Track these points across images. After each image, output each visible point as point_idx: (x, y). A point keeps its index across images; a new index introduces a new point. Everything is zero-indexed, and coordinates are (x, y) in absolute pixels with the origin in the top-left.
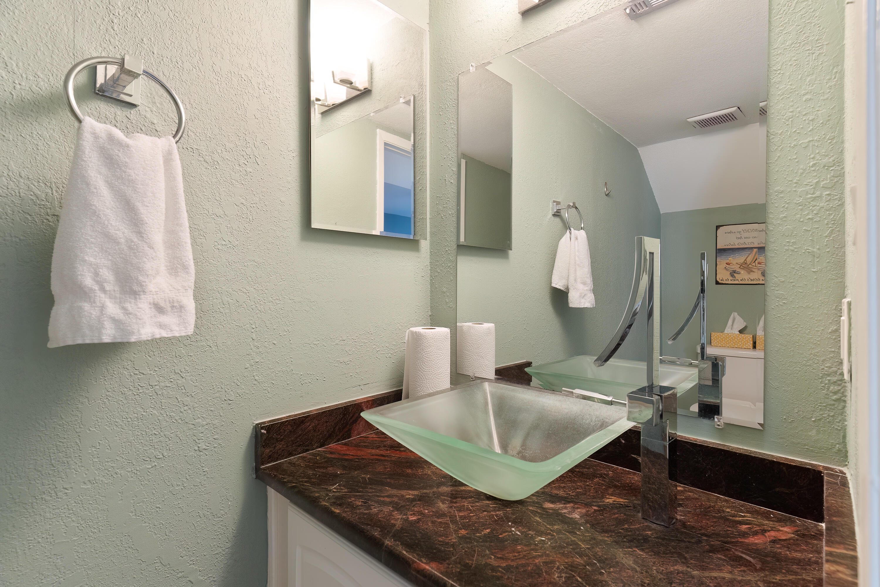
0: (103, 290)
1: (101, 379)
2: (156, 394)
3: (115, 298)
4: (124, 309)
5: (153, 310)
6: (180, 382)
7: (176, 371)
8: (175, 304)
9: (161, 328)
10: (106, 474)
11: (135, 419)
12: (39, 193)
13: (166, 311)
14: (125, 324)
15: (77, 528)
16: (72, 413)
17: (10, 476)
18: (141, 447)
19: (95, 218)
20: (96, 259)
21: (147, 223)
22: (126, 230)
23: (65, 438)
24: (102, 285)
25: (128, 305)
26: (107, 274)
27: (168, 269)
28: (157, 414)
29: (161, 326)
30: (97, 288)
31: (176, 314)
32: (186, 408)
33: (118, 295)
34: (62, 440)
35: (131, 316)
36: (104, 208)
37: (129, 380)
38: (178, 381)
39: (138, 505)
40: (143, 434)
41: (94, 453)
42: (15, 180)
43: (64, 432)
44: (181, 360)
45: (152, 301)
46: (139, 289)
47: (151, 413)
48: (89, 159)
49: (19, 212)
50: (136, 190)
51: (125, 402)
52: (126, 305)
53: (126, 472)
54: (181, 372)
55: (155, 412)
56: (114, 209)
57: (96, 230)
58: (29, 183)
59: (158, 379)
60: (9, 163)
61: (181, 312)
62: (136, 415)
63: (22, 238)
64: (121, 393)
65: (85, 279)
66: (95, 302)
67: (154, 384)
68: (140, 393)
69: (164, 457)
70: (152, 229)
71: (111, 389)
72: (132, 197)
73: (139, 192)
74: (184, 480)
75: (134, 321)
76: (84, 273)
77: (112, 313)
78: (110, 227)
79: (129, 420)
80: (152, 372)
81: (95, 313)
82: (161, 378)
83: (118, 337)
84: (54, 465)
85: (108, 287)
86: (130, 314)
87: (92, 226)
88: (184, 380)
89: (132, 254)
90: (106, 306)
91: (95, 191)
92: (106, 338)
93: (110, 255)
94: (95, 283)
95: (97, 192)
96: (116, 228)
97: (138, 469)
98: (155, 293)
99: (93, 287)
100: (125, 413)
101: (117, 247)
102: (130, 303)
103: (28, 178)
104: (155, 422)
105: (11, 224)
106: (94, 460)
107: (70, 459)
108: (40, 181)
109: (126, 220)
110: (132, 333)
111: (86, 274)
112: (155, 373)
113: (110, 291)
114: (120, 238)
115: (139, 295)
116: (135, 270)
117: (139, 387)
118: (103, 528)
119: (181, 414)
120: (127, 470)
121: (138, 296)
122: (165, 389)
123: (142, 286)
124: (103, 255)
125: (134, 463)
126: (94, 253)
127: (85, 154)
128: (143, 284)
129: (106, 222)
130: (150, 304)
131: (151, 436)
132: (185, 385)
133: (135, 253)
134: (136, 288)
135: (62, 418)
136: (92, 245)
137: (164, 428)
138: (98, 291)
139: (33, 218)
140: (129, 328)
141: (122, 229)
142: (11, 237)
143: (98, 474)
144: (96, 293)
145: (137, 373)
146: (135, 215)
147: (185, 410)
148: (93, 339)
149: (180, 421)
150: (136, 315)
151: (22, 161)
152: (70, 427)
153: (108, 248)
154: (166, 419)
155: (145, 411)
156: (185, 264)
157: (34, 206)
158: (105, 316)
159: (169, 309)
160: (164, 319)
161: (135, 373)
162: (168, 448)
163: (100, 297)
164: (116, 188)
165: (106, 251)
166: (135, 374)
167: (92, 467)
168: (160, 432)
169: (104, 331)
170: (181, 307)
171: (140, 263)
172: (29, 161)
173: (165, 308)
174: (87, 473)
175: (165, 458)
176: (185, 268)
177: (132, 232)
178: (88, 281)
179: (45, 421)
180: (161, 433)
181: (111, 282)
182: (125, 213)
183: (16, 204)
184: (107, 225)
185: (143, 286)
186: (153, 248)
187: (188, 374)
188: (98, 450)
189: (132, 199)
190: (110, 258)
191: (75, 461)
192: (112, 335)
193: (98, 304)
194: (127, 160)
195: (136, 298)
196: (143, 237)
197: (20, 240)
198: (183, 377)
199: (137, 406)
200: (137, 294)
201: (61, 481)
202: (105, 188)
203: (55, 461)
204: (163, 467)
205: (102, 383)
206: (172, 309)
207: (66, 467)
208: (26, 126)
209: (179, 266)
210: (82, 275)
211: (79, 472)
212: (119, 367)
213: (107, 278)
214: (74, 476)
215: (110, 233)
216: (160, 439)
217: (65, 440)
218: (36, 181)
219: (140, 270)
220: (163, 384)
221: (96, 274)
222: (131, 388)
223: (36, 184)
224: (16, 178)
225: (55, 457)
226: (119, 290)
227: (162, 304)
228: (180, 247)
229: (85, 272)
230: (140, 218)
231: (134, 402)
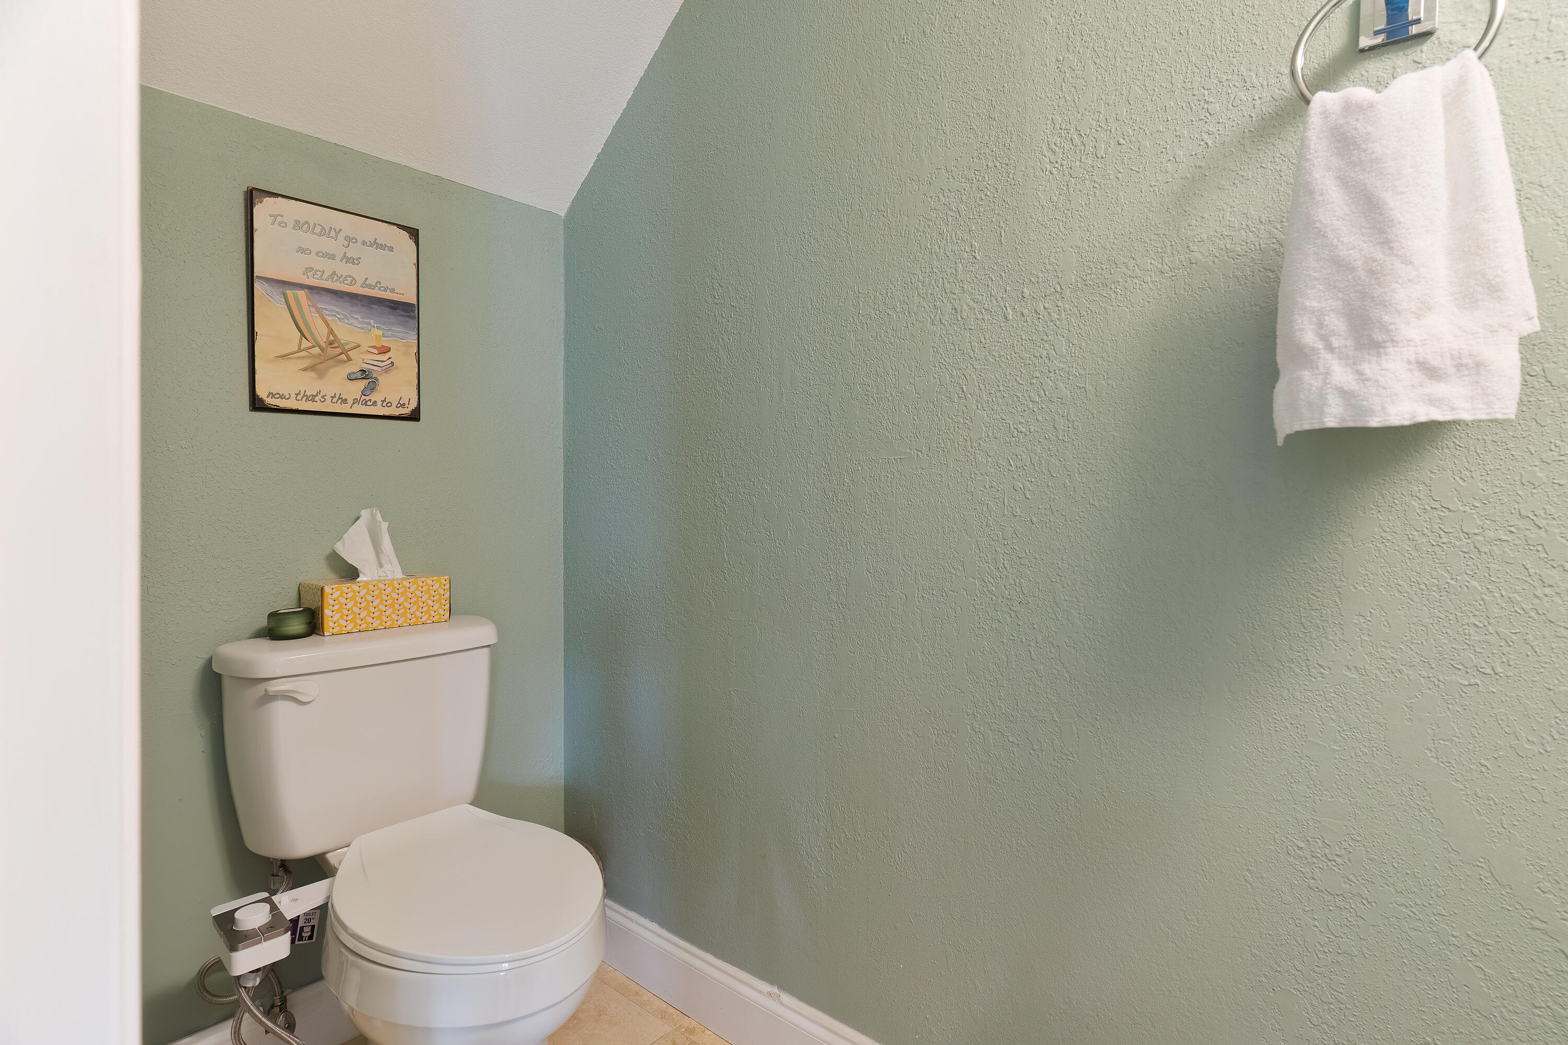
0: (1330, 348)
1: (1372, 509)
2: (1476, 550)
3: (1347, 357)
4: (1359, 373)
5: (1417, 373)
6: (1533, 536)
7: (1522, 513)
8: (1465, 361)
9: (1431, 405)
10: (1382, 667)
11: (1435, 589)
12: (1283, 237)
13: (1445, 373)
14: (1358, 396)
15: (1338, 734)
16: (1329, 555)
17: (1252, 623)
18: (1446, 642)
19: (1319, 240)
20: (1319, 302)
21: (1400, 223)
22: (1365, 245)
23: (1319, 591)
24: (1328, 341)
25: (1366, 368)
26: (1336, 322)
27: (1457, 299)
28: (1479, 588)
29: (1431, 401)
30: (1321, 347)
31: (1467, 378)
32: (1548, 591)
33: (1351, 353)
34: (1315, 593)
35: (1368, 383)
36: (1332, 220)
37: (1422, 518)
38: (1528, 533)
39: (1441, 742)
40: (1451, 618)
41: (1361, 625)
42: (1255, 230)
43: (1318, 582)
44: (1534, 491)
45: (1413, 358)
46: (1384, 336)
47: (1467, 584)
48: (1315, 154)
49: (1259, 271)
50: (1382, 173)
51: (1415, 554)
52: (1363, 367)
53: (1419, 677)
54: (1535, 515)
55: (1475, 583)
56: (1347, 218)
57: (1322, 258)
58: (1270, 228)
59: (1480, 523)
60: (1248, 210)
61: (1478, 374)
62: (1435, 581)
63: (1263, 305)
64: (1406, 538)
65: (1304, 335)
66: (1317, 368)
67: (1472, 532)
68: (1443, 543)
69: (1496, 673)
70: (1411, 230)
71: (1388, 528)
72: (1376, 187)
73: (1388, 174)
74: (1545, 735)
75: (1374, 391)
76: (1303, 327)
77: (1340, 382)
78: (1341, 247)
79: (1423, 587)
80: (1467, 509)
81: (1316, 384)
82: (1487, 522)
83: (1348, 418)
84: (1305, 626)
85: (1336, 342)
86: (1367, 380)
87: (1315, 253)
88: (1542, 533)
89: (1373, 282)
90: (1332, 371)
91: (1321, 199)
92: (1330, 421)
93: (1341, 292)
94: (1318, 339)
95: (1323, 200)
96: (1350, 245)
97: (1441, 678)
98: (1420, 344)
99: (1316, 345)
100: (1415, 574)
101: (1350, 277)
102: (1369, 362)
103: (1270, 221)
104: (1474, 603)
105: (1250, 290)
106: (1363, 637)
107: (1327, 625)
108: (1284, 220)
109: (1366, 228)
110: (1372, 412)
111: (1307, 327)
112: (1474, 512)
113: (1339, 348)
114: (1356, 260)
115: (1384, 347)
116: (1377, 307)
117: (1442, 533)
118: (1378, 753)
119: (1536, 601)
120: (1419, 672)
121: (1382, 350)
122: (1496, 545)
123: (1388, 331)
124: (1331, 294)
125: (1433, 666)
126: (1318, 294)
127: (1310, 149)
128: (1390, 327)
129: (1335, 241)
130: (1409, 362)
131: (1466, 627)
132: (1545, 544)
133: (1379, 278)
134: (1378, 336)
135: (1315, 561)
136: (1316, 282)
137: (1496, 620)
138: (1322, 351)
139: (1276, 274)
140: (1364, 403)
141: (1359, 245)
142: (1251, 306)
143: (1369, 662)
144: (1319, 353)
145: (1436, 507)
146: (1381, 214)
147: (1546, 595)
148: (1314, 423)
149: (1533, 614)
150: (1377, 381)
151: (1262, 200)
152: (1325, 576)
153: (1338, 281)
154: (1500, 603)
155: (1454, 577)
156: (1493, 282)
157: (1277, 257)
158: (1329, 386)
159: (1452, 370)
160: (1438, 389)
161: (1434, 506)
162: (1504, 660)
163: (1324, 359)
164: (1352, 182)
165: (1335, 287)
166: (1432, 508)
167: (1360, 647)
168: (1486, 624)
169: (1327, 410)
170: (1479, 365)
171: (1385, 293)
172: (1271, 197)
173: (1440, 369)
174: (1352, 653)
175: (1498, 677)
176: (1494, 290)
177: (1374, 245)
178: (1308, 337)
179: (1294, 559)
180: (1490, 627)
181: (1342, 333)
182: (1366, 217)
183: (1257, 261)
184: (1337, 246)
185: (1391, 331)
186: (1411, 263)
187: (1554, 522)
188: (1369, 623)
189: (1376, 189)
190: (1340, 295)
191: (1335, 629)
192: (1339, 416)
193: (1321, 370)
194: (1370, 129)
195: (1379, 354)
196: (1391, 248)
197: (1261, 308)
198: (1541, 525)
199: (1437, 565)
200: (1381, 347)
201: (1315, 652)
202: (1335, 188)
203: (1307, 620)
204: (1493, 692)
205: (1375, 516)
206: (1458, 371)
207: (1321, 633)
208: (1267, 151)
209: (1480, 289)
210: (1301, 330)
211: (1340, 648)
212: (1402, 494)
213: (1335, 328)
214: (1334, 652)
215: (1340, 256)
216: (1486, 637)
217: (1319, 594)
218: (1279, 221)
219: (1385, 306)
220: (1492, 534)
221: (1320, 325)
222: (1426, 531)
223: (1279, 226)
224: (1256, 226)
225: (1306, 615)
226: (1353, 344)
227: (1435, 362)
228: (1481, 252)
229: (1305, 325)
230: (1387, 217)
231: (1431, 557)
